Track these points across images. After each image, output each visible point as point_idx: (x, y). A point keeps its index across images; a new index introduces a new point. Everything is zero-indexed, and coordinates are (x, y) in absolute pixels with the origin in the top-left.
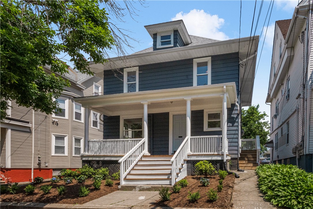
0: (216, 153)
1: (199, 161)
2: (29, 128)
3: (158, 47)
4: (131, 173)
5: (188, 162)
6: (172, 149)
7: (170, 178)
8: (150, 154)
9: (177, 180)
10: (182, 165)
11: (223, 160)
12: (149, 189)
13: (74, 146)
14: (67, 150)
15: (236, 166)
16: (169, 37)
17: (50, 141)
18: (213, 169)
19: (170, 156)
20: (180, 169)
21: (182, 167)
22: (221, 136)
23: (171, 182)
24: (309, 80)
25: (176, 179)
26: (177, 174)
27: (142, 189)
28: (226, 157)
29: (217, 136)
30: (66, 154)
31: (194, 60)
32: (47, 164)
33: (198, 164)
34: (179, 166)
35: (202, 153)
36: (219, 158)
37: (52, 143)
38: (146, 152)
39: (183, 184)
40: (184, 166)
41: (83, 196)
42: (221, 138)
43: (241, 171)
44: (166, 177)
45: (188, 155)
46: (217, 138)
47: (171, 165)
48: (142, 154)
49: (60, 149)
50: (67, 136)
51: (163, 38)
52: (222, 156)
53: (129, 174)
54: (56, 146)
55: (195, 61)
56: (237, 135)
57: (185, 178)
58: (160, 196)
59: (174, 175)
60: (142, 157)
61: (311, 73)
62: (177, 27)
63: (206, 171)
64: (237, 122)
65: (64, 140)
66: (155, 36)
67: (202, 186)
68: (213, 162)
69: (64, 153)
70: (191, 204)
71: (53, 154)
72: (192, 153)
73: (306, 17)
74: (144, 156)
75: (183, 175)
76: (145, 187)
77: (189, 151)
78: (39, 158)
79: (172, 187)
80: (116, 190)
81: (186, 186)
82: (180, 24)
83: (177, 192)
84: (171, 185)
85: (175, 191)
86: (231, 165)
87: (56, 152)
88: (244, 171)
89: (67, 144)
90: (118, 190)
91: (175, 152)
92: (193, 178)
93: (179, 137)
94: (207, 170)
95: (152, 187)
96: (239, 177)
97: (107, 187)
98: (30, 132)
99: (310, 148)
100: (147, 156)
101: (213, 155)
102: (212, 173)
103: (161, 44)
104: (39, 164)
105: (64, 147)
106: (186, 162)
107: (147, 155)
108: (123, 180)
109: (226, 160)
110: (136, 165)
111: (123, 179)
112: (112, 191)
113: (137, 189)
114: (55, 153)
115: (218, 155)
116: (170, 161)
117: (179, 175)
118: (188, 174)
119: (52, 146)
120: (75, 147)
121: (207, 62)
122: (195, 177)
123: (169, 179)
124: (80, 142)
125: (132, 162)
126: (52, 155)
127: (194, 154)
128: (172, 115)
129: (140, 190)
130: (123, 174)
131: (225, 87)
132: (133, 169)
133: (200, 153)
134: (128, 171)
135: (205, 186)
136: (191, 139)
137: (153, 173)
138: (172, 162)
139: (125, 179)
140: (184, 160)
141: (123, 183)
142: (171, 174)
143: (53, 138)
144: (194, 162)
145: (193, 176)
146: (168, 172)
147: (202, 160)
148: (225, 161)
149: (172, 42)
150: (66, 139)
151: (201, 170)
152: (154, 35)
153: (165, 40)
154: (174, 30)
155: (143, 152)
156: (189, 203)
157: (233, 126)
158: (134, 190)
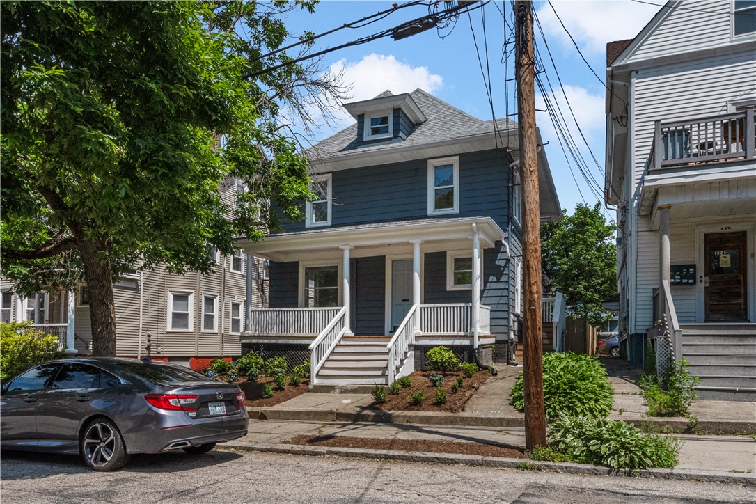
0: (462, 333)
1: (432, 347)
2: (136, 280)
3: (365, 139)
4: (325, 366)
5: (416, 348)
6: (390, 324)
7: (387, 374)
8: (353, 335)
9: (397, 378)
10: (406, 353)
11: (473, 345)
12: (354, 391)
13: (203, 313)
14: (193, 321)
15: (504, 356)
16: (385, 120)
17: (165, 305)
18: (455, 360)
19: (386, 337)
20: (402, 361)
21: (406, 357)
22: (470, 304)
23: (387, 380)
24: (634, 199)
25: (395, 376)
26: (398, 368)
27: (344, 391)
28: (479, 340)
29: (463, 304)
30: (191, 328)
31: (429, 161)
32: (159, 348)
33: (431, 351)
34: (401, 356)
35: (439, 333)
36: (467, 342)
37: (168, 308)
38: (347, 330)
39: (405, 383)
40: (408, 354)
41: (267, 398)
42: (471, 307)
43: (513, 364)
44: (380, 373)
45: (416, 337)
46: (464, 307)
47: (387, 353)
48: (340, 335)
49: (180, 318)
50: (192, 293)
51: (374, 121)
52: (471, 339)
53: (322, 367)
54: (173, 314)
55: (432, 164)
56: (507, 298)
57: (412, 375)
58: (373, 397)
59: (392, 368)
60: (340, 340)
61: (637, 185)
62: (399, 104)
63: (443, 363)
64: (506, 274)
65: (187, 300)
66: (360, 118)
67: (432, 386)
68: (456, 349)
69: (186, 326)
70: (413, 407)
71: (169, 329)
72: (422, 333)
73: (626, 84)
74: (344, 338)
75: (408, 369)
76: (349, 387)
77: (417, 330)
78: (149, 336)
79: (388, 388)
80: (306, 392)
81: (409, 386)
82: (405, 99)
83: (396, 393)
84: (388, 385)
85: (394, 392)
86: (496, 354)
87: (174, 325)
88: (517, 364)
89: (193, 309)
90: (309, 391)
91: (395, 328)
92: (424, 376)
93: (403, 301)
94: (445, 362)
95: (359, 387)
96: (496, 375)
97: (291, 386)
98: (137, 289)
99: (638, 324)
100: (348, 337)
101: (456, 336)
102: (453, 368)
103: (370, 134)
104: (148, 348)
105: (188, 314)
106: (412, 348)
107: (350, 335)
108: (315, 377)
109: (479, 345)
110: (332, 353)
111: (315, 374)
112: (300, 393)
113: (337, 390)
114: (173, 327)
115: (465, 337)
116: (385, 346)
117: (401, 370)
118: (416, 369)
119: (168, 313)
120: (205, 315)
121: (452, 165)
122: (427, 373)
123: (385, 376)
124: (213, 304)
125: (326, 347)
126: (168, 331)
127: (426, 334)
128: (390, 262)
129: (342, 392)
130: (315, 367)
131: (474, 225)
132: (328, 360)
133: (436, 333)
134: (321, 362)
135: (437, 386)
136: (421, 308)
137: (359, 366)
138: (390, 350)
139: (318, 375)
140: (409, 346)
141: (315, 381)
142: (387, 368)
143: (170, 297)
144: (427, 348)
145: (424, 373)
146: (383, 364)
147: (438, 346)
148: (476, 346)
149: (391, 129)
150: (191, 298)
151: (436, 362)
152: (358, 116)
153: (379, 125)
154: (394, 109)
155: (342, 330)
156: (410, 406)
157: (498, 282)
158: (332, 391)
